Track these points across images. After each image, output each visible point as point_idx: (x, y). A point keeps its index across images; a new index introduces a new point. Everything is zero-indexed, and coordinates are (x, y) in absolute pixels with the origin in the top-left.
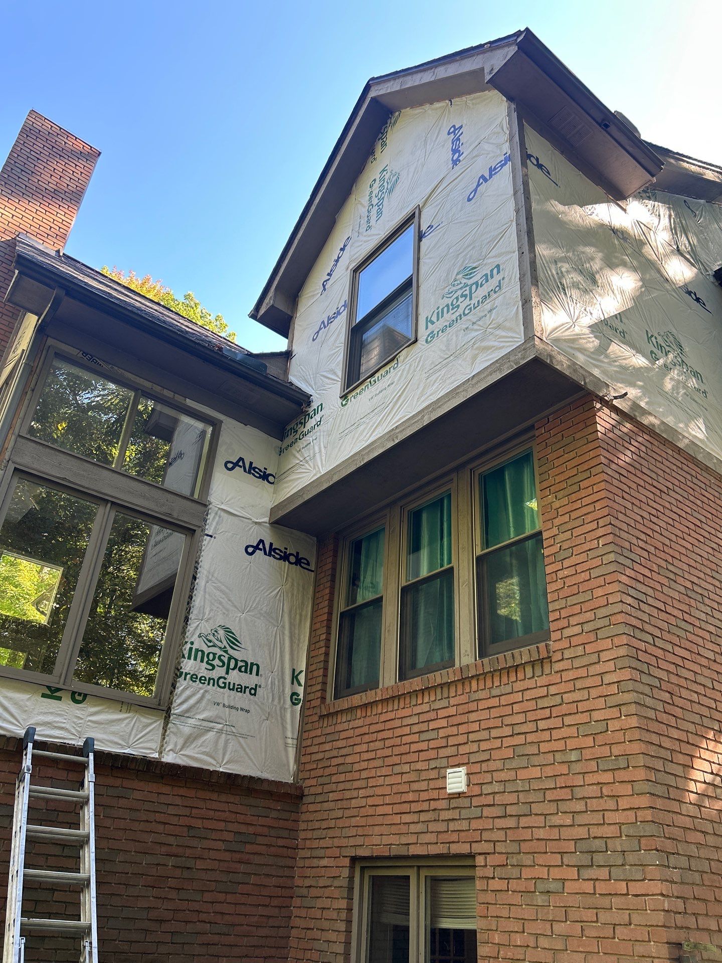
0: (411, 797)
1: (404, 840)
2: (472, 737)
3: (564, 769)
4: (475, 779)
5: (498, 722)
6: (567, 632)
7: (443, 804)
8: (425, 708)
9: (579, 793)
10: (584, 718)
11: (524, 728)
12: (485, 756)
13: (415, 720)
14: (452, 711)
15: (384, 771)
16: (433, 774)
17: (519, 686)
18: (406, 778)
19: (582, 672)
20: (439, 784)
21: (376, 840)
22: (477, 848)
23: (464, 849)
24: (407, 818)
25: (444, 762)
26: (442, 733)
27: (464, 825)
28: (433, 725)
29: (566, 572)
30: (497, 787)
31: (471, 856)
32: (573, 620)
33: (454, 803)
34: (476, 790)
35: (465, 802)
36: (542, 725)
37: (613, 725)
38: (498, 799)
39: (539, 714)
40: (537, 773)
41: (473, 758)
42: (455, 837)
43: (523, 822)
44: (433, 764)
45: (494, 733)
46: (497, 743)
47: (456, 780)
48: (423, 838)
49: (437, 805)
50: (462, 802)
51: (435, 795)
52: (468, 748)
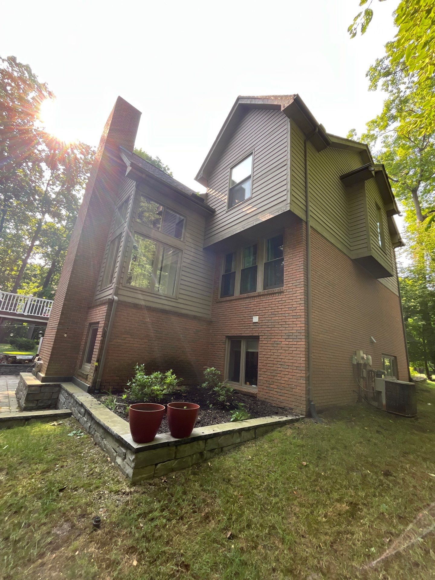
0: (243, 323)
1: (241, 332)
2: (260, 309)
3: (284, 318)
4: (260, 319)
5: (268, 306)
6: (288, 285)
7: (252, 325)
8: (248, 302)
9: (287, 323)
10: (291, 306)
11: (274, 308)
12: (264, 314)
13: (245, 304)
14: (256, 303)
15: (236, 316)
16: (249, 318)
17: (274, 298)
18: (241, 318)
19: (291, 295)
20: (251, 320)
21: (233, 332)
22: (260, 334)
23: (257, 334)
24: (242, 327)
25: (252, 315)
26: (252, 308)
27: (257, 329)
28: (249, 306)
29: (290, 270)
30: (266, 321)
31: (259, 336)
32: (290, 282)
33: (254, 324)
34: (261, 322)
36: (279, 307)
37: (298, 308)
38: (266, 324)
39: (279, 305)
40: (277, 318)
41: (260, 314)
42: (254, 332)
43: (273, 329)
44: (249, 315)
45: (266, 309)
46: (267, 311)
47: (256, 319)
48: (246, 332)
49: (250, 325)
50: (257, 324)
51: (250, 322)
52: (259, 312)
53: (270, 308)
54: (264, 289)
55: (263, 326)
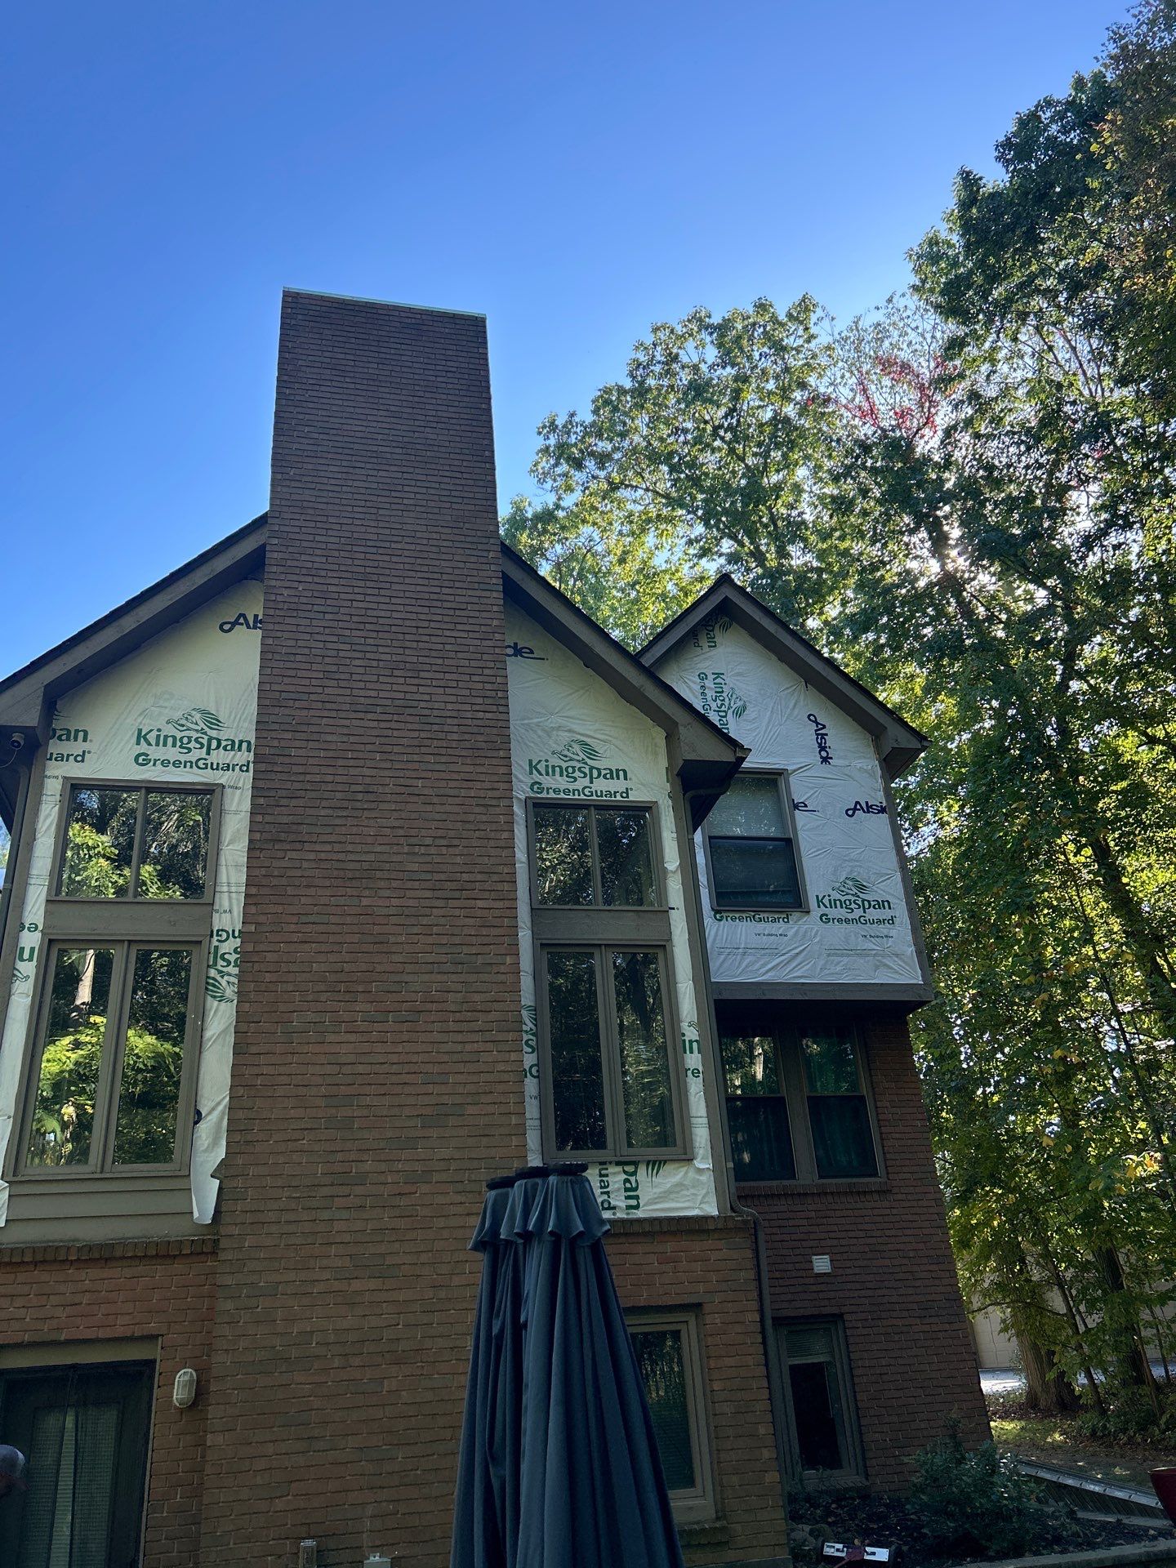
2: (831, 1235)
3: (906, 1261)
4: (837, 1264)
5: (854, 1227)
6: (902, 1176)
7: (812, 1281)
9: (917, 1275)
11: (873, 1233)
12: (847, 1249)
14: (811, 1214)
16: (798, 1259)
17: (868, 1205)
20: (807, 1266)
22: (844, 1309)
23: (835, 1310)
25: (808, 1251)
26: (802, 1229)
27: (832, 1295)
28: (791, 1223)
30: (856, 1271)
31: (841, 1316)
32: (905, 1169)
33: (821, 1280)
34: (840, 1272)
35: (832, 1280)
36: (888, 1233)
37: (935, 1238)
38: (858, 1278)
39: (886, 1226)
40: (887, 1262)
41: (834, 1250)
42: (825, 1303)
43: (879, 1292)
44: (797, 1252)
45: (850, 1234)
46: (855, 1241)
47: (822, 1264)
48: (794, 1305)
49: (807, 1281)
50: (826, 1280)
51: (802, 1274)
52: (829, 1242)
53: (862, 1234)
54: (821, 1177)
55: (849, 1286)
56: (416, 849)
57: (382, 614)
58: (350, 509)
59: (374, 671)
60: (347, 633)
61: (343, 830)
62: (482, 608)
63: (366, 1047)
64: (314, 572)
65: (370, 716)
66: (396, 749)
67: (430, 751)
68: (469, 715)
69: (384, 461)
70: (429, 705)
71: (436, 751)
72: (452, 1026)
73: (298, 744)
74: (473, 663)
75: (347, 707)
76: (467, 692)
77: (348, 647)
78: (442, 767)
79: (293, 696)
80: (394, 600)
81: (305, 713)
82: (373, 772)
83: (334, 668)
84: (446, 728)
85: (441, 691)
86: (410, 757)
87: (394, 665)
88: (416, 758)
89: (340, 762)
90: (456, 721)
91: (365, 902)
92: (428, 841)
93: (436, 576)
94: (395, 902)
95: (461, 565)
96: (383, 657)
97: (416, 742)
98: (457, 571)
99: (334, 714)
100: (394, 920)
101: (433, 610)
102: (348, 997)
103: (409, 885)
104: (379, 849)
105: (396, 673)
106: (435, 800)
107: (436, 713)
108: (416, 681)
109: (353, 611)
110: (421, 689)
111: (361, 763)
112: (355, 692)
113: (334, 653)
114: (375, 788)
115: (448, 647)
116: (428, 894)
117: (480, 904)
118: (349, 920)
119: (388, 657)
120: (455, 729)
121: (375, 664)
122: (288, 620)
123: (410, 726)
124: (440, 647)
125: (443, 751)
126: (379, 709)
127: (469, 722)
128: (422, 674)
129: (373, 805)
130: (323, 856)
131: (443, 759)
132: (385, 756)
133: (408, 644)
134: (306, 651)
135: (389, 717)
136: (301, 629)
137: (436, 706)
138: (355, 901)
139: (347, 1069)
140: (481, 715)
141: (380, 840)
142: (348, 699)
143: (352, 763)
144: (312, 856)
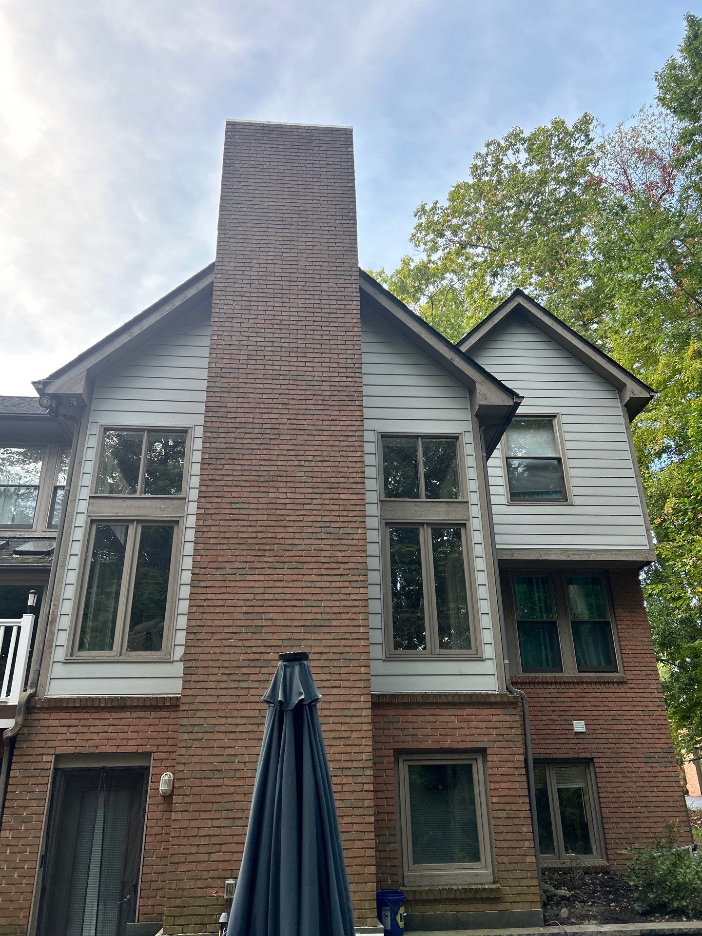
2: (586, 708)
3: (636, 727)
5: (601, 704)
7: (572, 736)
9: (643, 736)
10: (644, 708)
11: (614, 709)
12: (595, 718)
14: (573, 695)
20: (569, 727)
22: (593, 755)
23: (589, 756)
24: (549, 741)
25: (570, 718)
26: (566, 704)
27: (586, 746)
28: (559, 700)
30: (602, 731)
31: (592, 759)
33: (578, 736)
34: (591, 732)
35: (586, 736)
36: (624, 708)
37: (656, 713)
38: (604, 736)
39: (623, 704)
40: (624, 727)
41: (588, 718)
42: (582, 751)
43: (618, 746)
44: (563, 718)
45: (599, 708)
46: (601, 713)
47: (579, 726)
48: (561, 751)
49: (570, 736)
50: (582, 736)
51: (567, 732)
52: (584, 713)
53: (606, 708)
54: (579, 672)
55: (597, 741)
56: (303, 463)
57: (284, 318)
58: (265, 254)
59: (279, 354)
60: (263, 330)
61: (258, 452)
62: (346, 311)
63: (271, 584)
64: (242, 294)
65: (275, 382)
66: (291, 402)
67: (312, 402)
68: (337, 379)
69: (287, 223)
70: (312, 374)
71: (316, 402)
72: (323, 572)
73: (232, 400)
74: (340, 347)
75: (262, 376)
76: (336, 365)
77: (263, 339)
78: (320, 412)
79: (228, 370)
80: (291, 309)
81: (236, 381)
82: (277, 416)
83: (254, 353)
84: (323, 388)
85: (320, 365)
86: (300, 407)
87: (291, 350)
88: (303, 407)
89: (257, 410)
90: (328, 384)
91: (271, 495)
92: (310, 458)
93: (318, 293)
94: (289, 495)
95: (334, 285)
96: (284, 345)
97: (303, 397)
98: (331, 289)
99: (253, 381)
100: (288, 506)
101: (316, 314)
102: (259, 553)
103: (298, 485)
104: (280, 463)
105: (292, 354)
106: (315, 433)
107: (316, 378)
108: (304, 359)
109: (266, 317)
110: (308, 364)
111: (269, 411)
112: (267, 367)
113: (254, 343)
114: (277, 426)
115: (324, 337)
116: (310, 491)
117: (342, 496)
118: (261, 506)
119: (287, 345)
120: (328, 388)
121: (279, 349)
122: (226, 324)
123: (300, 387)
124: (320, 337)
125: (320, 402)
126: (281, 377)
127: (337, 384)
128: (308, 355)
129: (277, 437)
130: (245, 468)
131: (320, 407)
132: (285, 406)
133: (299, 336)
134: (237, 343)
135: (287, 382)
136: (234, 329)
137: (317, 374)
138: (265, 495)
139: (258, 597)
140: (344, 379)
141: (281, 458)
142: (262, 372)
143: (264, 411)
144: (239, 468)
